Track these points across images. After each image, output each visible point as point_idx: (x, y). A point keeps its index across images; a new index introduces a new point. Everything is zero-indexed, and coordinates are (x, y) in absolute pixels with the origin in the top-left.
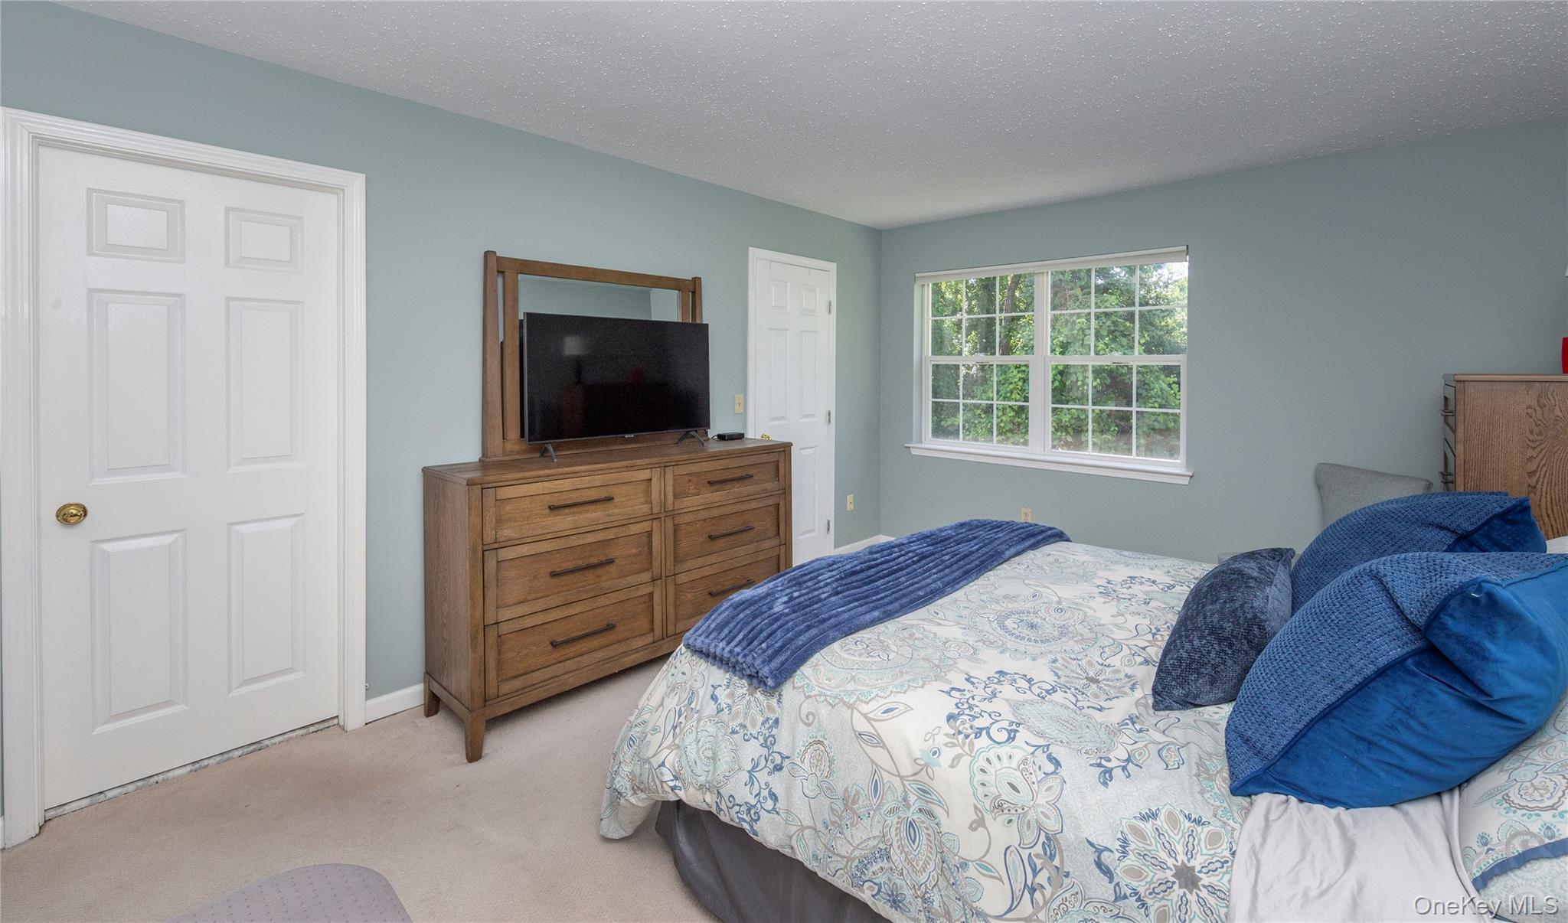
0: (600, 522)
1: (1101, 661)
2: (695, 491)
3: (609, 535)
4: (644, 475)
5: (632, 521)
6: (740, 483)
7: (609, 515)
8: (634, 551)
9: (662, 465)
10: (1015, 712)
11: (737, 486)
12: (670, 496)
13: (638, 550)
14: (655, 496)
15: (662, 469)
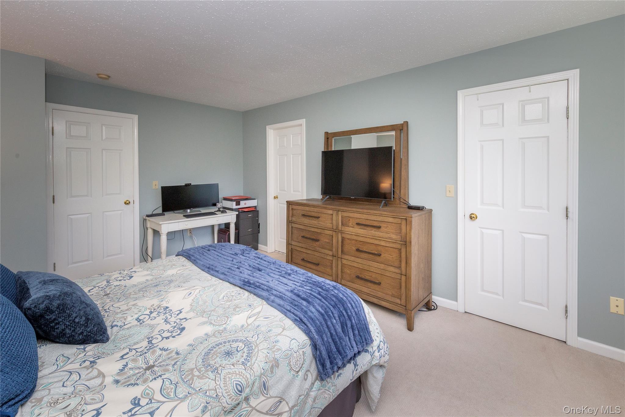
0: (316, 225)
1: (163, 377)
2: (352, 226)
3: (319, 231)
4: (330, 212)
5: (326, 229)
6: (375, 229)
7: (319, 224)
8: (327, 241)
9: (337, 210)
10: (149, 325)
11: (374, 230)
12: (340, 224)
13: (329, 241)
14: (334, 222)
15: (337, 211)
